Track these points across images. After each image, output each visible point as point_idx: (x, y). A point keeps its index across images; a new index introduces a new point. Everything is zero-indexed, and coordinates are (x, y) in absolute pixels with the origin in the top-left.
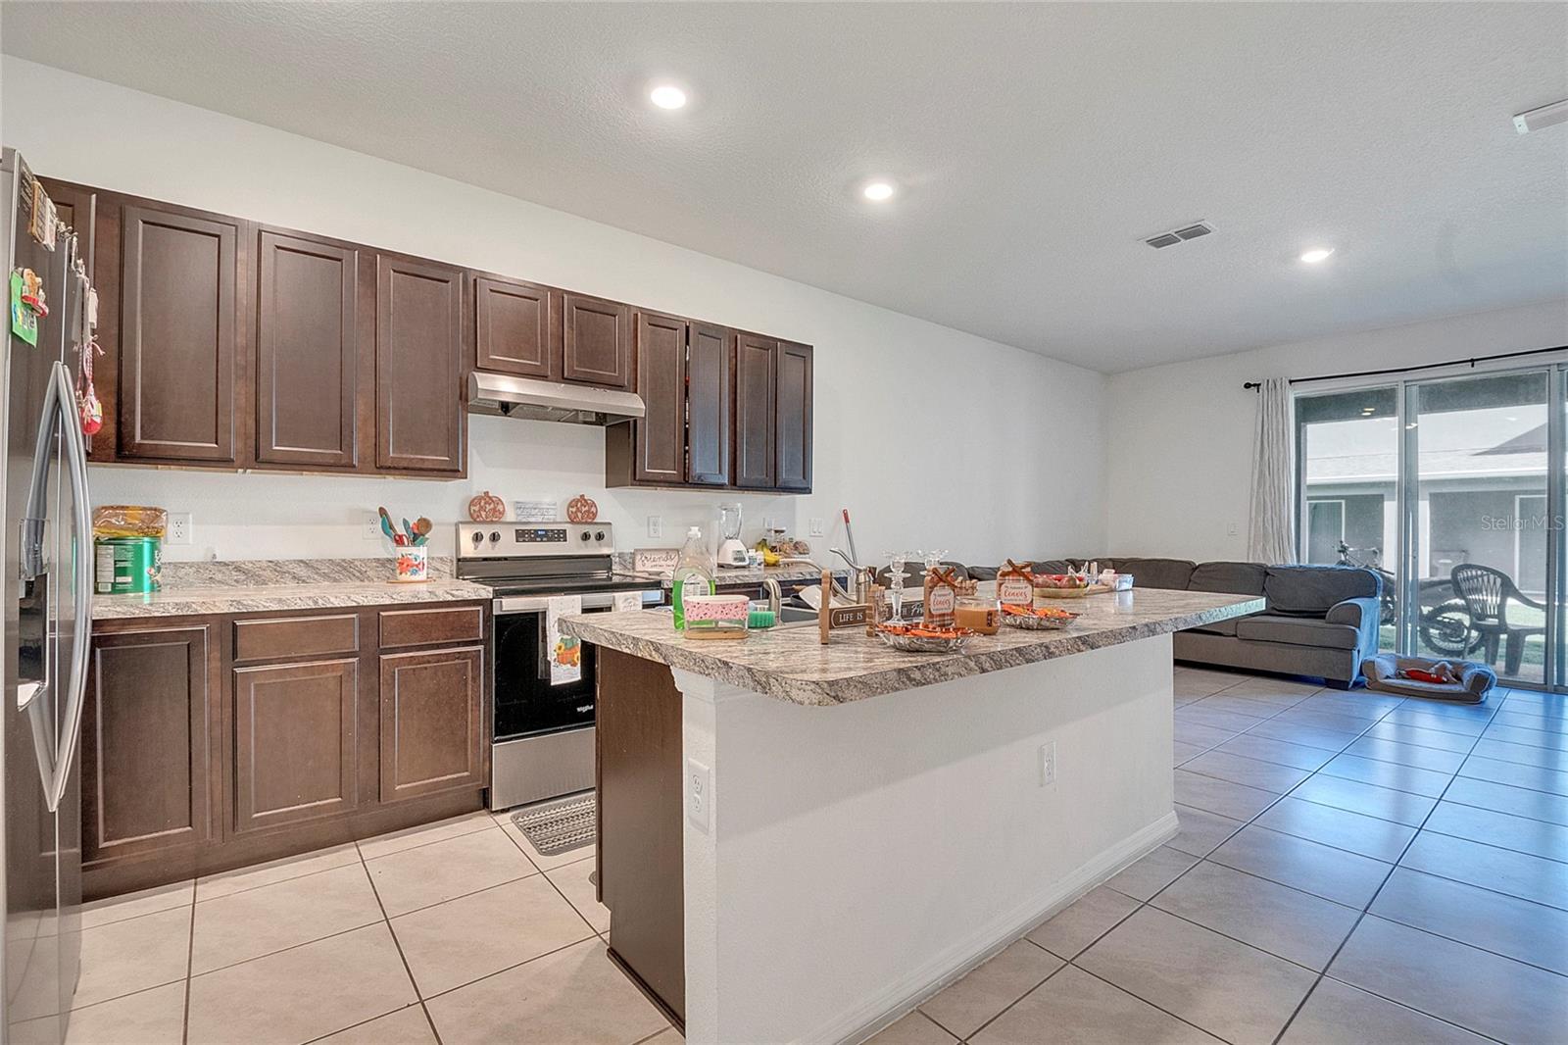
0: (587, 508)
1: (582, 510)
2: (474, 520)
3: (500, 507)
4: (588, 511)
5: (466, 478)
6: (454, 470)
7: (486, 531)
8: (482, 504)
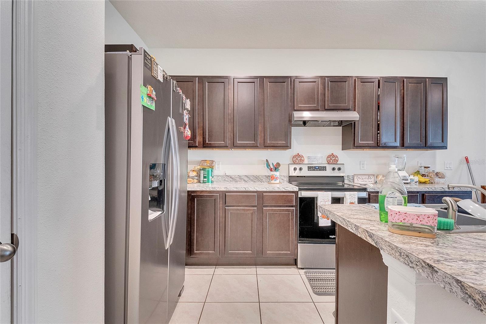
0: (334, 158)
1: (332, 159)
2: (294, 163)
3: (303, 159)
4: (335, 159)
5: (291, 149)
6: (287, 146)
7: (298, 167)
8: (297, 157)
